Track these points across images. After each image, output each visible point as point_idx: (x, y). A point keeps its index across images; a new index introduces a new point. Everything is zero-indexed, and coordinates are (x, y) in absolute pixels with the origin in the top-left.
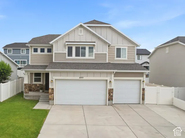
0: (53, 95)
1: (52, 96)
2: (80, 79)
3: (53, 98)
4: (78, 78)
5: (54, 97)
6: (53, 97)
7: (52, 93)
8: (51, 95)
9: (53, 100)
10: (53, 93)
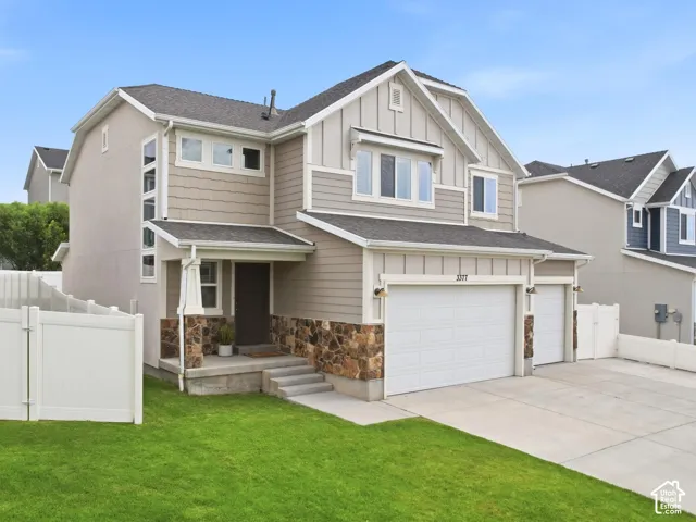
0: (380, 354)
1: (377, 360)
2: (459, 283)
3: (383, 371)
4: (451, 279)
5: (383, 364)
6: (380, 365)
7: (377, 345)
8: (375, 354)
9: (382, 376)
10: (381, 349)
